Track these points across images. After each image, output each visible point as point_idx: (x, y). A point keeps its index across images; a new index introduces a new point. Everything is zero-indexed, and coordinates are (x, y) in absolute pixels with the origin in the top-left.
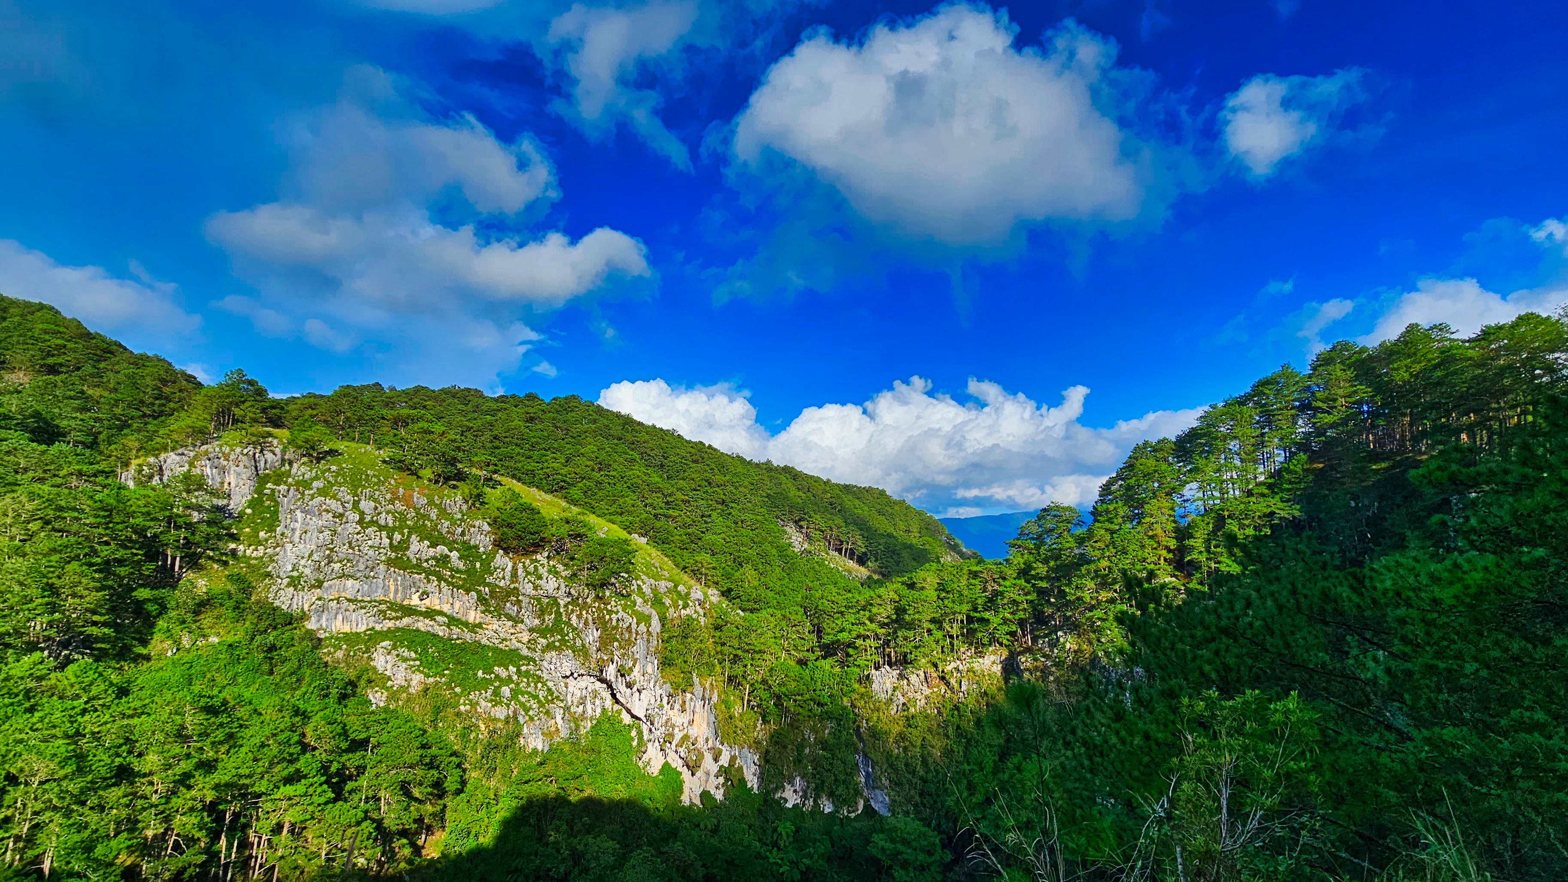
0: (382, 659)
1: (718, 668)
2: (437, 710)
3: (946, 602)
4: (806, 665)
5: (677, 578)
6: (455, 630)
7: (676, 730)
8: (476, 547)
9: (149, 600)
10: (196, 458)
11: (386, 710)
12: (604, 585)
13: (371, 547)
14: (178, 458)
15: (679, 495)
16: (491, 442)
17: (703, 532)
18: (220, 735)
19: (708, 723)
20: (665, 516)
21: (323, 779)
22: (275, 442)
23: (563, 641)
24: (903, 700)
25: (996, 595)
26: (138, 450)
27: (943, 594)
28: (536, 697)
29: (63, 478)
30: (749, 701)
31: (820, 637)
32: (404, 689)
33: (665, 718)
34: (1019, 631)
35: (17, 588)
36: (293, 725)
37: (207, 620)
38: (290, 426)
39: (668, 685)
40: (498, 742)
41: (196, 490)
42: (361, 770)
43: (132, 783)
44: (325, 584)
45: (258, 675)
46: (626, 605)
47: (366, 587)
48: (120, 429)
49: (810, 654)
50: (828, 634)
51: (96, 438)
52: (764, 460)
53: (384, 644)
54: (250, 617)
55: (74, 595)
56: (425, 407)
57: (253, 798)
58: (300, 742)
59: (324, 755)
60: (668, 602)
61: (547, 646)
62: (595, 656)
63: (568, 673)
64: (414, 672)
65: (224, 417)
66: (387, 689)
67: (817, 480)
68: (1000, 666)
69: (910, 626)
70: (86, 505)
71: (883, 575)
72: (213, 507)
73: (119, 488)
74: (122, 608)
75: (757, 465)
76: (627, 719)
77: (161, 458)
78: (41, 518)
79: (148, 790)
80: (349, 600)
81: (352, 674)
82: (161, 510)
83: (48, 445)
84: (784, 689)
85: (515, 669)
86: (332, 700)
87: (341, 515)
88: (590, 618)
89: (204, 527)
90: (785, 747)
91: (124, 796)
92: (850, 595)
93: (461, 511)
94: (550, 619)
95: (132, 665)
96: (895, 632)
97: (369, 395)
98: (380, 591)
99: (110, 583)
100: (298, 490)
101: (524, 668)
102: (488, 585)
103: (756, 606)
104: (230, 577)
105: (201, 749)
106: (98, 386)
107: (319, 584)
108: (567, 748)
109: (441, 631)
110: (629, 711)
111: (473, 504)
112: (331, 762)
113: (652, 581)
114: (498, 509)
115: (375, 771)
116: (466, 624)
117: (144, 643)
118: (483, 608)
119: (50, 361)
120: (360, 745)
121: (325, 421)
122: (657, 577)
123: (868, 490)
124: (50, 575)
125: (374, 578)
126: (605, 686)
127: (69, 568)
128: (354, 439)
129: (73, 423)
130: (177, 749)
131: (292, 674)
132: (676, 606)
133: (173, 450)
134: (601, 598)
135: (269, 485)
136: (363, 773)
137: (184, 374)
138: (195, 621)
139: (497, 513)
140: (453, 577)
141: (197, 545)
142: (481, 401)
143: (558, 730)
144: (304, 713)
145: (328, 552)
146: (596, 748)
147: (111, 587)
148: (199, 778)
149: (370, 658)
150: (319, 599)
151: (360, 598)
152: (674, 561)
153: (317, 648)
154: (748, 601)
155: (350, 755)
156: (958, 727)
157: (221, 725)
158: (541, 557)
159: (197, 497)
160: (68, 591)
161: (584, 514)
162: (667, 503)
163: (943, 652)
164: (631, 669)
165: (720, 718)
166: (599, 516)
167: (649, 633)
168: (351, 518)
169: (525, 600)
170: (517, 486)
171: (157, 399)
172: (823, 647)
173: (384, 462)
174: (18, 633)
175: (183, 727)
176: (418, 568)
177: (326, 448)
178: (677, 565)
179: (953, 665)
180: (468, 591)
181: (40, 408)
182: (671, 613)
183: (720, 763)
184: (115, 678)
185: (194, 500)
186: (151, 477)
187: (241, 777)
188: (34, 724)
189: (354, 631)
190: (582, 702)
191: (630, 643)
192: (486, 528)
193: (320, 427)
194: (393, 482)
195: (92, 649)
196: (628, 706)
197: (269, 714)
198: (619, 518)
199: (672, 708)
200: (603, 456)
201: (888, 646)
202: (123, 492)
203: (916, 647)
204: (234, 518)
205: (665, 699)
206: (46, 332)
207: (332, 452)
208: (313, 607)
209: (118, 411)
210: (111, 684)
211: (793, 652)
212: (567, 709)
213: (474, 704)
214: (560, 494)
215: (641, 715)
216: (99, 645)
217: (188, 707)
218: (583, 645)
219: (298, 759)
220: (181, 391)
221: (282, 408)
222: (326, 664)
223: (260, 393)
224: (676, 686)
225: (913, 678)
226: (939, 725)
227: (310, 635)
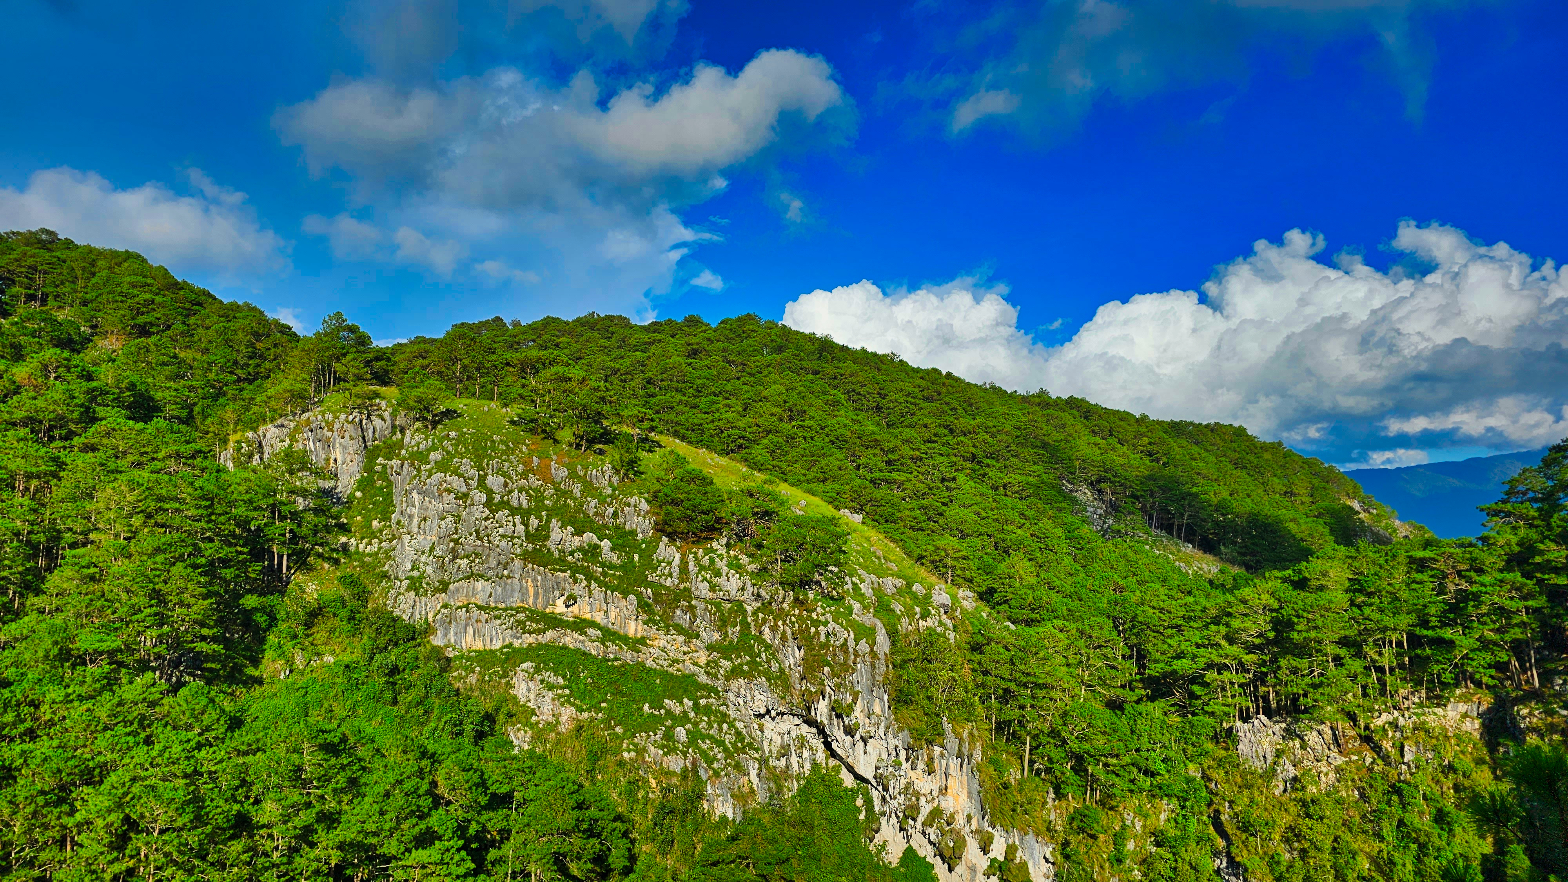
0: (523, 685)
1: (980, 710)
2: (595, 757)
3: (1367, 611)
4: (1121, 708)
5: (909, 572)
6: (612, 648)
7: (923, 800)
8: (633, 533)
9: (256, 609)
10: (296, 429)
11: (531, 754)
12: (805, 583)
13: (502, 536)
14: (277, 431)
15: (906, 450)
16: (644, 388)
17: (944, 504)
18: (341, 780)
19: (969, 793)
20: (887, 482)
21: (461, 843)
22: (383, 404)
23: (753, 664)
24: (1292, 772)
25: (1466, 600)
26: (236, 424)
27: (1361, 598)
28: (721, 743)
29: (163, 460)
30: (1031, 762)
31: (1142, 667)
32: (552, 726)
33: (903, 781)
34: (1515, 663)
35: (124, 596)
36: (421, 770)
37: (320, 634)
38: (399, 382)
39: (906, 732)
40: (674, 805)
41: (299, 470)
42: (505, 834)
43: (251, 836)
44: (451, 587)
45: (380, 705)
46: (837, 612)
47: (499, 590)
48: (215, 398)
49: (1127, 692)
50: (1157, 661)
51: (192, 411)
52: (1034, 391)
53: (524, 666)
54: (367, 630)
55: (181, 604)
56: (557, 345)
57: (381, 863)
58: (429, 793)
59: (460, 812)
60: (898, 608)
61: (732, 671)
62: (799, 687)
63: (763, 711)
64: (562, 704)
65: (324, 375)
66: (532, 726)
67: (1124, 416)
68: (1477, 724)
69: (1301, 650)
70: (186, 492)
71: (1248, 568)
72: (319, 490)
73: (218, 471)
74: (230, 619)
75: (1025, 399)
76: (848, 781)
77: (260, 432)
78: (142, 511)
79: (269, 845)
80: (480, 608)
81: (489, 706)
82: (265, 496)
83: (146, 423)
84: (1087, 746)
85: (691, 703)
86: (467, 740)
87: (465, 496)
88: (789, 631)
89: (310, 517)
90: (1094, 837)
91: (244, 852)
92: (1190, 599)
93: (610, 484)
94: (734, 632)
95: (244, 690)
96: (1274, 660)
97: (489, 334)
98: (516, 594)
99: (216, 588)
100: (413, 464)
101: (703, 702)
102: (650, 585)
103: (1034, 616)
104: (342, 580)
105: (322, 797)
106: (189, 347)
107: (444, 587)
108: (766, 819)
109: (594, 649)
110: (851, 769)
111: (626, 475)
112: (469, 821)
113: (874, 578)
114: (658, 480)
115: (521, 838)
116: (625, 639)
117: (256, 662)
118: (646, 617)
119: (141, 320)
120: (501, 801)
121: (439, 373)
122: (880, 573)
123: (1215, 429)
124: (157, 580)
125: (509, 577)
126: (814, 730)
127: (174, 570)
128: (474, 394)
129: (167, 394)
130: (295, 796)
131: (418, 704)
132: (911, 614)
133: (272, 420)
134: (802, 603)
135: (380, 460)
136: (508, 839)
137: (277, 323)
138: (308, 636)
139: (657, 486)
140: (604, 574)
141: (305, 538)
142: (627, 332)
143: (752, 791)
144: (433, 755)
145: (452, 545)
146: (808, 820)
147: (217, 594)
148: (321, 835)
149: (509, 685)
150: (445, 606)
151: (493, 605)
152: (904, 548)
153: (445, 671)
154: (1021, 607)
155: (491, 814)
156: (1401, 823)
157: (343, 768)
158: (718, 545)
159: (301, 479)
160: (175, 599)
161: (771, 482)
162: (889, 463)
163: (1365, 695)
164: (851, 708)
165: (987, 785)
166: (792, 485)
167: (874, 655)
168: (476, 498)
169: (700, 606)
170: (682, 448)
171: (250, 358)
172: (1148, 682)
173: (513, 422)
174: (129, 649)
175: (299, 769)
176: (561, 563)
177: (442, 409)
178: (909, 554)
179: (1385, 717)
180: (625, 594)
181: (135, 378)
182: (904, 625)
183: (992, 855)
184: (228, 706)
185: (298, 483)
186: (250, 456)
187: (367, 834)
188: (154, 758)
189: (488, 647)
190: (784, 752)
191: (847, 669)
192: (644, 506)
193: (434, 382)
194: (524, 448)
195: (202, 670)
196: (850, 760)
197: (394, 756)
198: (821, 487)
199: (914, 768)
200: (794, 397)
201: (1264, 683)
202: (223, 475)
203: (1315, 686)
204: (343, 503)
205: (903, 754)
206: (134, 287)
207: (450, 414)
208: (439, 617)
209: (212, 376)
210: (223, 711)
211: (1098, 689)
212: (763, 762)
213: (641, 751)
214: (738, 457)
215: (869, 774)
216: (209, 665)
217: (306, 745)
218: (781, 670)
219: (429, 815)
220: (275, 346)
221: (389, 360)
222: (457, 692)
223: (363, 341)
224: (917, 735)
225: (1312, 738)
226: (1363, 817)
227: (437, 654)
